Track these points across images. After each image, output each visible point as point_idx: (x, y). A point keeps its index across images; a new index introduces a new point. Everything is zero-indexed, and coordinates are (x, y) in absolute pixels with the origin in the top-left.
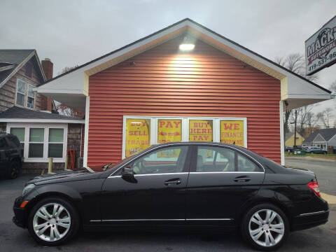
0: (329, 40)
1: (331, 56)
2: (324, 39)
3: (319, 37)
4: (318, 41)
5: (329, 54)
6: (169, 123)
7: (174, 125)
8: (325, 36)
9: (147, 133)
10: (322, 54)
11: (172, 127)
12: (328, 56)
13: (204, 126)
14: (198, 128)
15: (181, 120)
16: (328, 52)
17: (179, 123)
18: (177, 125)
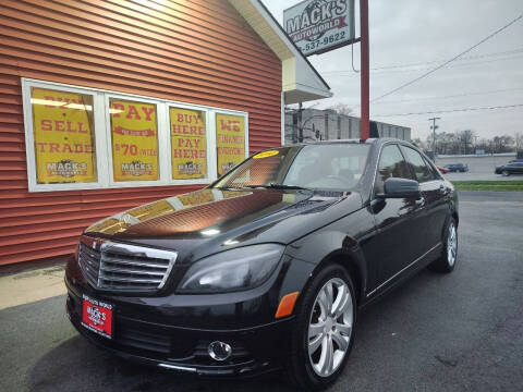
0: (324, 18)
1: (326, 41)
2: (316, 14)
3: (309, 10)
4: (306, 15)
5: (324, 37)
6: (132, 108)
7: (143, 115)
8: (318, 10)
9: (85, 127)
10: (312, 35)
11: (138, 117)
12: (321, 39)
13: (194, 120)
14: (184, 123)
15: (155, 105)
16: (322, 34)
17: (151, 110)
18: (148, 114)
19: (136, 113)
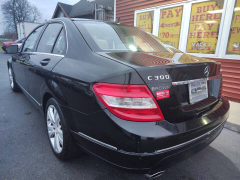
6: (170, 12)
7: (175, 14)
11: (172, 16)
14: (202, 13)
15: (183, 6)
17: (180, 10)
18: (178, 13)
19: (172, 14)
